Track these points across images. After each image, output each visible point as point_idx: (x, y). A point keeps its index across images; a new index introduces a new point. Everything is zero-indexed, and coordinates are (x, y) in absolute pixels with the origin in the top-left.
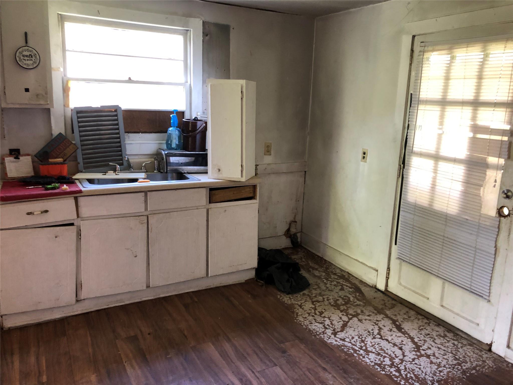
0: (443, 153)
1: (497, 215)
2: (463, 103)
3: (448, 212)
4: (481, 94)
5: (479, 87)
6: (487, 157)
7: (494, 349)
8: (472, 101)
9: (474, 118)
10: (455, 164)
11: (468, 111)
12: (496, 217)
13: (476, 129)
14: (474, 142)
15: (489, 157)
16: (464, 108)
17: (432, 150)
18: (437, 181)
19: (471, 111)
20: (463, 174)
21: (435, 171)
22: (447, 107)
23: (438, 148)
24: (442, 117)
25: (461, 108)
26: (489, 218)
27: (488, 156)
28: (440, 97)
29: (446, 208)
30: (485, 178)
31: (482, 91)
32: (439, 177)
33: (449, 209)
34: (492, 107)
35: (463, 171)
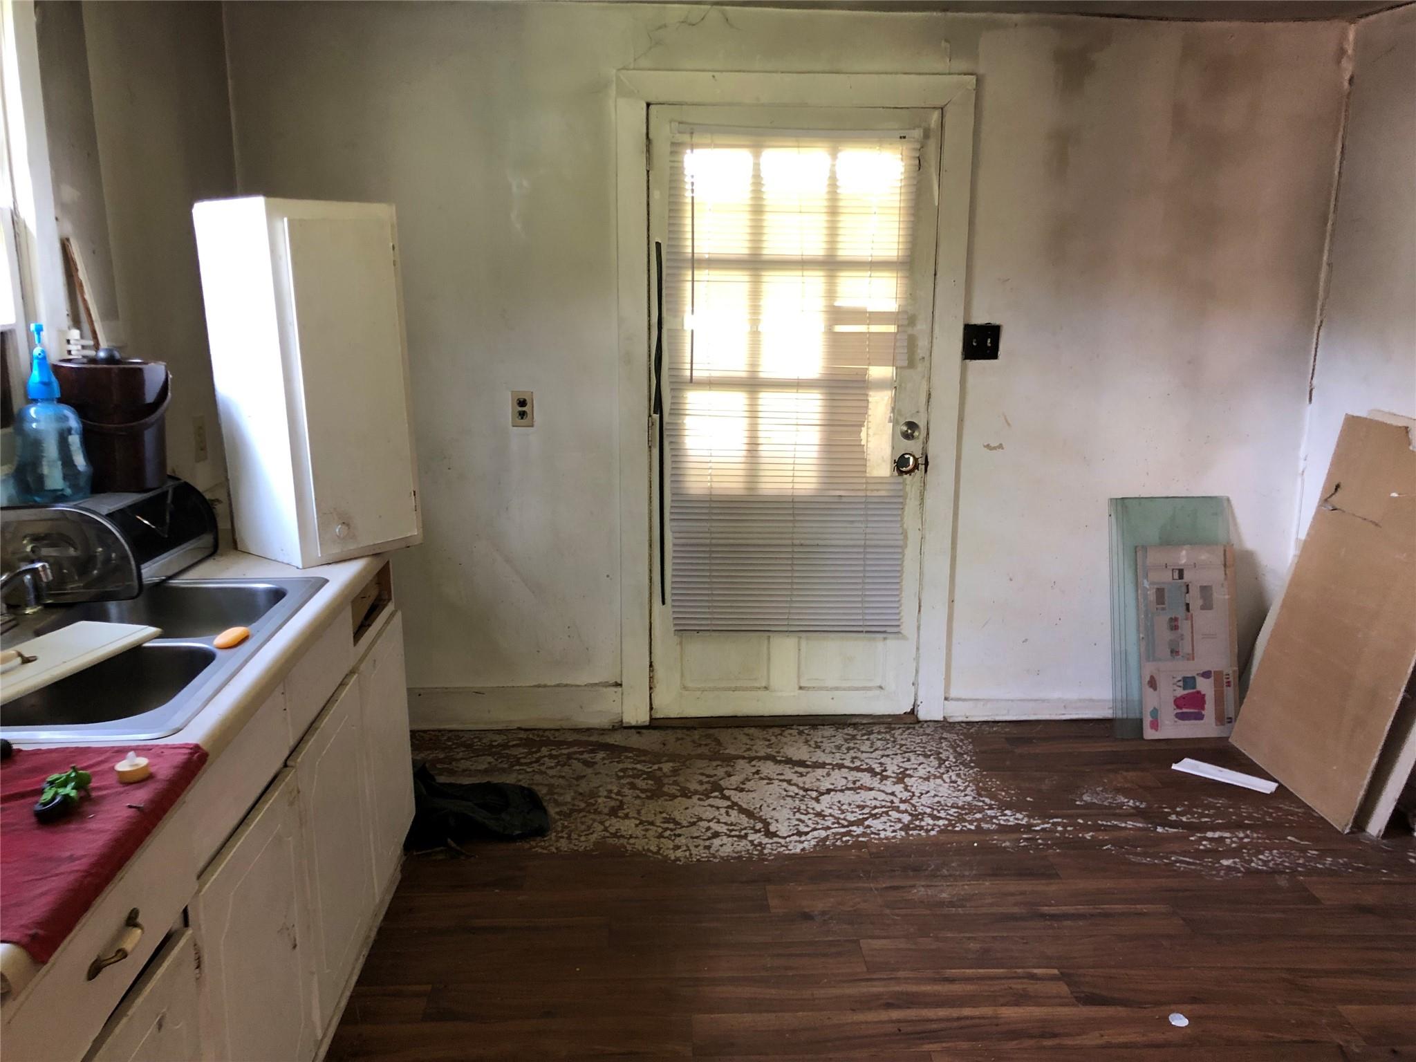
0: (767, 371)
1: (896, 473)
2: (803, 264)
3: (797, 493)
4: (840, 246)
5: (833, 232)
6: (867, 369)
7: (923, 715)
8: (821, 258)
9: (831, 293)
10: (799, 391)
11: (816, 280)
12: (892, 476)
13: (837, 315)
14: (836, 343)
15: (870, 367)
16: (806, 273)
17: (738, 367)
18: (760, 434)
19: (823, 280)
20: (820, 409)
21: (753, 414)
22: (763, 273)
23: (754, 365)
24: (755, 295)
25: (799, 273)
26: (880, 481)
27: (869, 364)
28: (746, 251)
29: (790, 486)
30: (867, 407)
31: (840, 239)
32: (763, 424)
33: (796, 486)
34: (867, 270)
35: (819, 403)
